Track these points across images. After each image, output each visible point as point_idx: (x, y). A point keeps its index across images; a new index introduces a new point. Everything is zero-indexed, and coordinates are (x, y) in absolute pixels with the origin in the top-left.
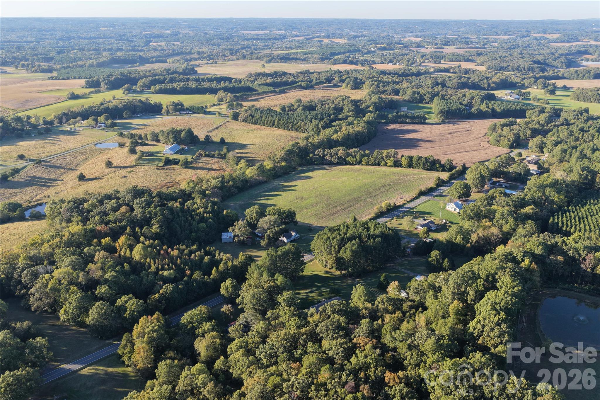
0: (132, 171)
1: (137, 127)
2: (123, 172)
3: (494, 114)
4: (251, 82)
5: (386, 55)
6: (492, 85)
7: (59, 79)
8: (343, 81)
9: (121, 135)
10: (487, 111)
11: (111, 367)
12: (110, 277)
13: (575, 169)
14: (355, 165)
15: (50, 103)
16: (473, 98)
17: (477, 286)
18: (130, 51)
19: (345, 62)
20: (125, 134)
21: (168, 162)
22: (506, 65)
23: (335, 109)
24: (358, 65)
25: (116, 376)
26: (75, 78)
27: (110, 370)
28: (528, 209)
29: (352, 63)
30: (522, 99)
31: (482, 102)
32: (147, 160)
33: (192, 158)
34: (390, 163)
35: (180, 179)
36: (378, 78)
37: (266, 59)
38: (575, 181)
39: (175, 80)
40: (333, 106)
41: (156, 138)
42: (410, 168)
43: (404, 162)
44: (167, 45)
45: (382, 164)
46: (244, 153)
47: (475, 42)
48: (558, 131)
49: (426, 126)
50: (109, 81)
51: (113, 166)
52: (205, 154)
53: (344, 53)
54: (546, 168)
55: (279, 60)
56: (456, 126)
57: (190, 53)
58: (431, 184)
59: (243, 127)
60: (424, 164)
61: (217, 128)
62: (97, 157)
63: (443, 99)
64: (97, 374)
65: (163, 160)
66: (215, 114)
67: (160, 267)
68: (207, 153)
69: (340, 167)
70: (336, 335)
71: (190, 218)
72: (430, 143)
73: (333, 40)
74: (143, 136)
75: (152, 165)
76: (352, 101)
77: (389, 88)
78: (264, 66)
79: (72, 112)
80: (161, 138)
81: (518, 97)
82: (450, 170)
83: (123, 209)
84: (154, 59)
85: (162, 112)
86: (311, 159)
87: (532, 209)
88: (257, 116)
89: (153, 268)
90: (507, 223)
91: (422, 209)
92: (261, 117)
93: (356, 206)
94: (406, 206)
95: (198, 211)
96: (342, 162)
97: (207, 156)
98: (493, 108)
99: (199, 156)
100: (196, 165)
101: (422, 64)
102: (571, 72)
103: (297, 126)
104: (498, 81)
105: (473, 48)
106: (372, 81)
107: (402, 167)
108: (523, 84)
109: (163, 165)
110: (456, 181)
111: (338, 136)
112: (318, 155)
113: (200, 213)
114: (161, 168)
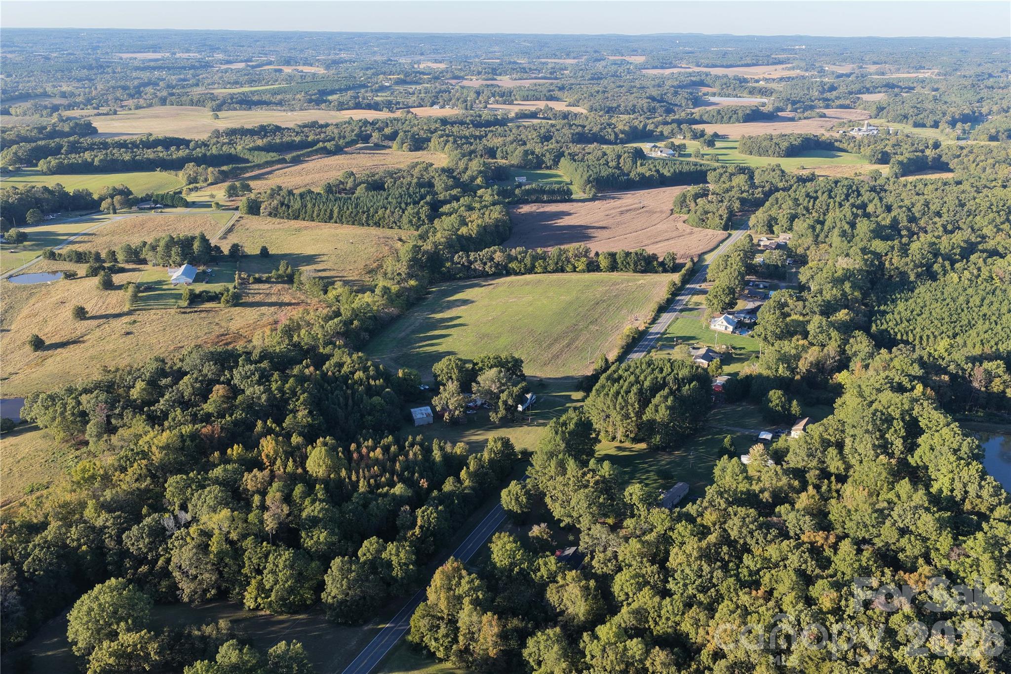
0: (135, 322)
1: (72, 238)
2: (120, 325)
3: (662, 182)
4: (228, 145)
5: (413, 93)
6: (621, 136)
8: (393, 137)
9: (52, 256)
10: (652, 175)
12: (319, 512)
13: (851, 252)
14: (523, 274)
17: (896, 431)
19: (358, 106)
20: (60, 255)
21: (196, 299)
22: (615, 105)
23: (420, 185)
28: (842, 315)
29: (369, 107)
30: (679, 156)
32: (148, 298)
33: (235, 288)
34: (581, 266)
35: (238, 326)
36: (444, 130)
37: (210, 104)
39: (80, 148)
40: (415, 181)
41: (136, 257)
42: (613, 271)
43: (604, 263)
45: (568, 269)
48: (777, 199)
49: (575, 204)
51: (89, 315)
52: (255, 278)
53: (342, 90)
54: (801, 256)
55: (237, 106)
56: (618, 203)
57: (44, 95)
58: (664, 293)
60: (635, 264)
61: (230, 230)
62: (32, 301)
63: (575, 161)
65: (184, 296)
66: (210, 206)
67: (372, 481)
68: (257, 276)
69: (500, 280)
71: (349, 392)
72: (604, 231)
73: (300, 68)
74: (103, 256)
75: (166, 307)
76: (443, 170)
78: (217, 117)
81: (671, 152)
82: (676, 268)
83: (219, 390)
85: (102, 209)
86: (449, 272)
87: (847, 314)
88: (297, 205)
89: (362, 487)
90: (830, 339)
91: (677, 332)
92: (304, 206)
94: (651, 330)
95: (355, 377)
96: (503, 271)
97: (258, 281)
98: (658, 171)
99: (244, 283)
100: (251, 299)
101: (489, 106)
102: (712, 113)
103: (377, 217)
104: (627, 128)
105: (539, 78)
106: (441, 136)
107: (601, 271)
108: (662, 132)
109: (189, 304)
110: (692, 286)
111: (470, 230)
112: (459, 263)
113: (361, 380)
114: (188, 310)
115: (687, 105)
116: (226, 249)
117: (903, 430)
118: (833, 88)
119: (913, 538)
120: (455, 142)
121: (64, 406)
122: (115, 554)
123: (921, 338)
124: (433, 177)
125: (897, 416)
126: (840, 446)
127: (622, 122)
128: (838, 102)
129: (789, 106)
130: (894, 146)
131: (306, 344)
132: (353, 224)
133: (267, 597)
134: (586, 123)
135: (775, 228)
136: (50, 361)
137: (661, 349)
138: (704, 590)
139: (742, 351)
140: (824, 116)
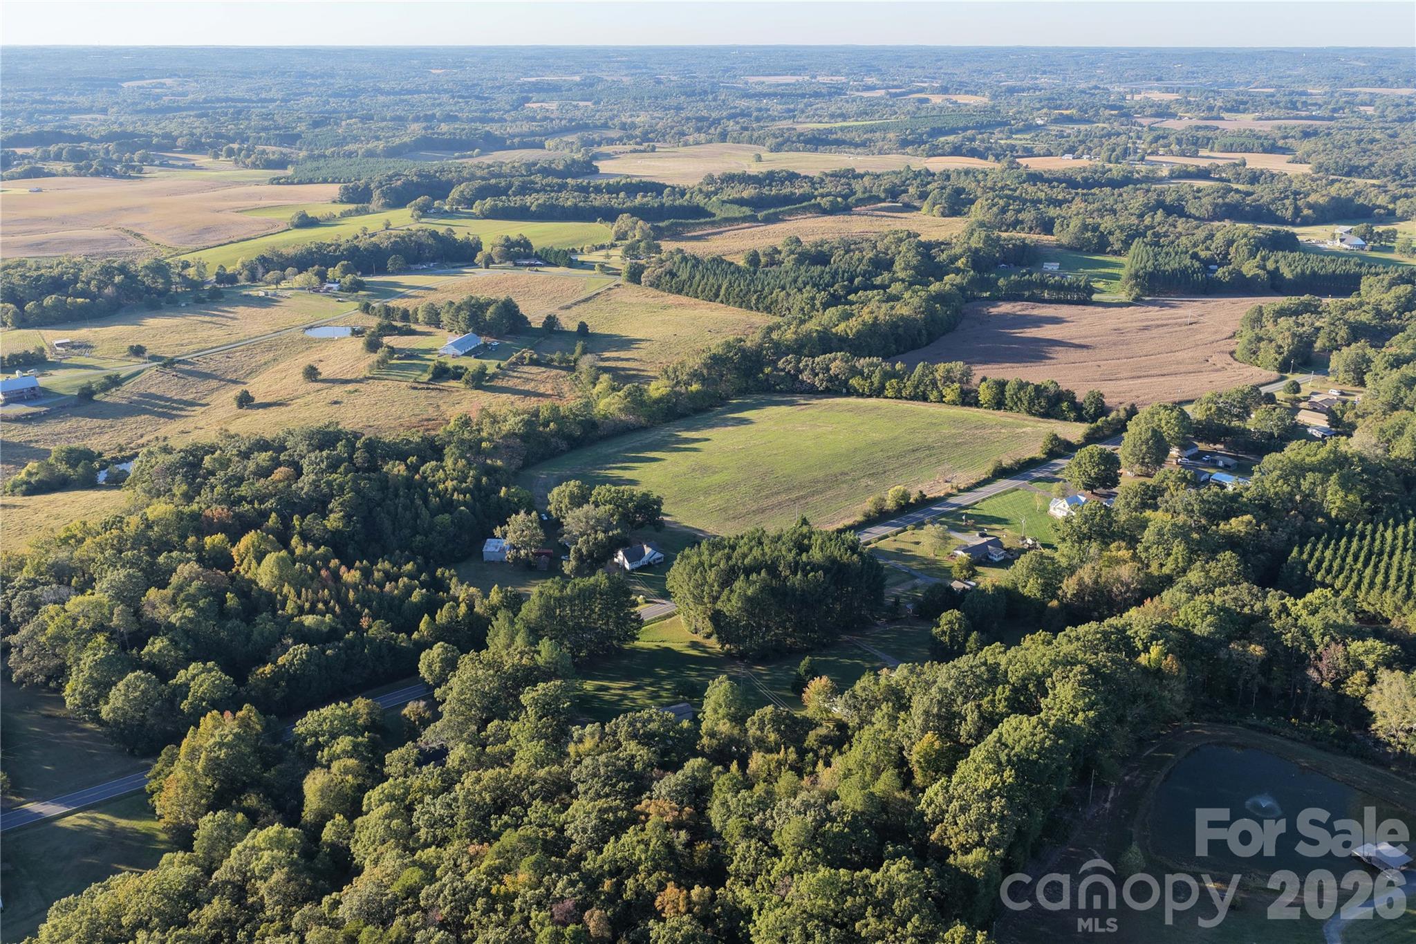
0: (356, 391)
1: (409, 292)
2: (338, 391)
3: (1275, 284)
4: (708, 195)
5: (1069, 136)
6: (1306, 212)
7: (292, 183)
8: (923, 196)
9: (366, 309)
10: (1258, 276)
11: (127, 817)
12: (180, 619)
14: (870, 396)
15: (252, 235)
16: (1230, 243)
18: (473, 120)
19: (956, 151)
20: (374, 308)
21: (442, 373)
22: (1366, 163)
23: (875, 261)
24: (986, 159)
25: (127, 837)
26: (325, 181)
27: (123, 823)
28: (1238, 525)
29: (973, 153)
30: (1373, 249)
31: (1252, 255)
32: (398, 367)
33: (499, 367)
34: (950, 393)
36: (1014, 190)
37: (770, 142)
38: (1404, 460)
39: (530, 189)
40: (872, 255)
41: (434, 318)
42: (999, 409)
43: (984, 394)
44: (561, 108)
45: (932, 397)
46: (623, 360)
47: (1315, 104)
49: (1090, 309)
50: (390, 189)
51: (319, 377)
52: (532, 359)
53: (965, 129)
54: (1349, 425)
55: (801, 146)
56: (1167, 312)
57: (605, 126)
58: (1036, 451)
59: (649, 300)
60: (1033, 402)
61: (586, 300)
63: (1154, 244)
64: (90, 829)
65: (431, 369)
66: (593, 268)
67: (307, 605)
68: (537, 356)
69: (830, 400)
70: (607, 789)
71: (419, 502)
73: (954, 98)
74: (410, 313)
75: (405, 379)
76: (920, 244)
77: (1028, 216)
78: (759, 159)
79: (281, 256)
80: (445, 318)
81: (1360, 242)
82: (1093, 418)
83: (280, 473)
84: (516, 140)
85: (476, 261)
86: (767, 380)
87: (1248, 524)
88: (684, 275)
89: (290, 607)
90: (1169, 555)
91: (987, 509)
92: (692, 277)
93: (829, 494)
94: (952, 500)
95: (441, 487)
96: (838, 388)
97: (534, 363)
99: (516, 363)
100: (502, 383)
101: (1147, 158)
103: (768, 300)
105: (1302, 118)
107: (980, 406)
109: (429, 379)
111: (849, 327)
112: (783, 370)
113: (446, 491)
114: (422, 386)
116: (537, 322)
117: (1004, 703)
124: (900, 253)
132: (741, 307)
135: (1366, 377)
136: (241, 419)
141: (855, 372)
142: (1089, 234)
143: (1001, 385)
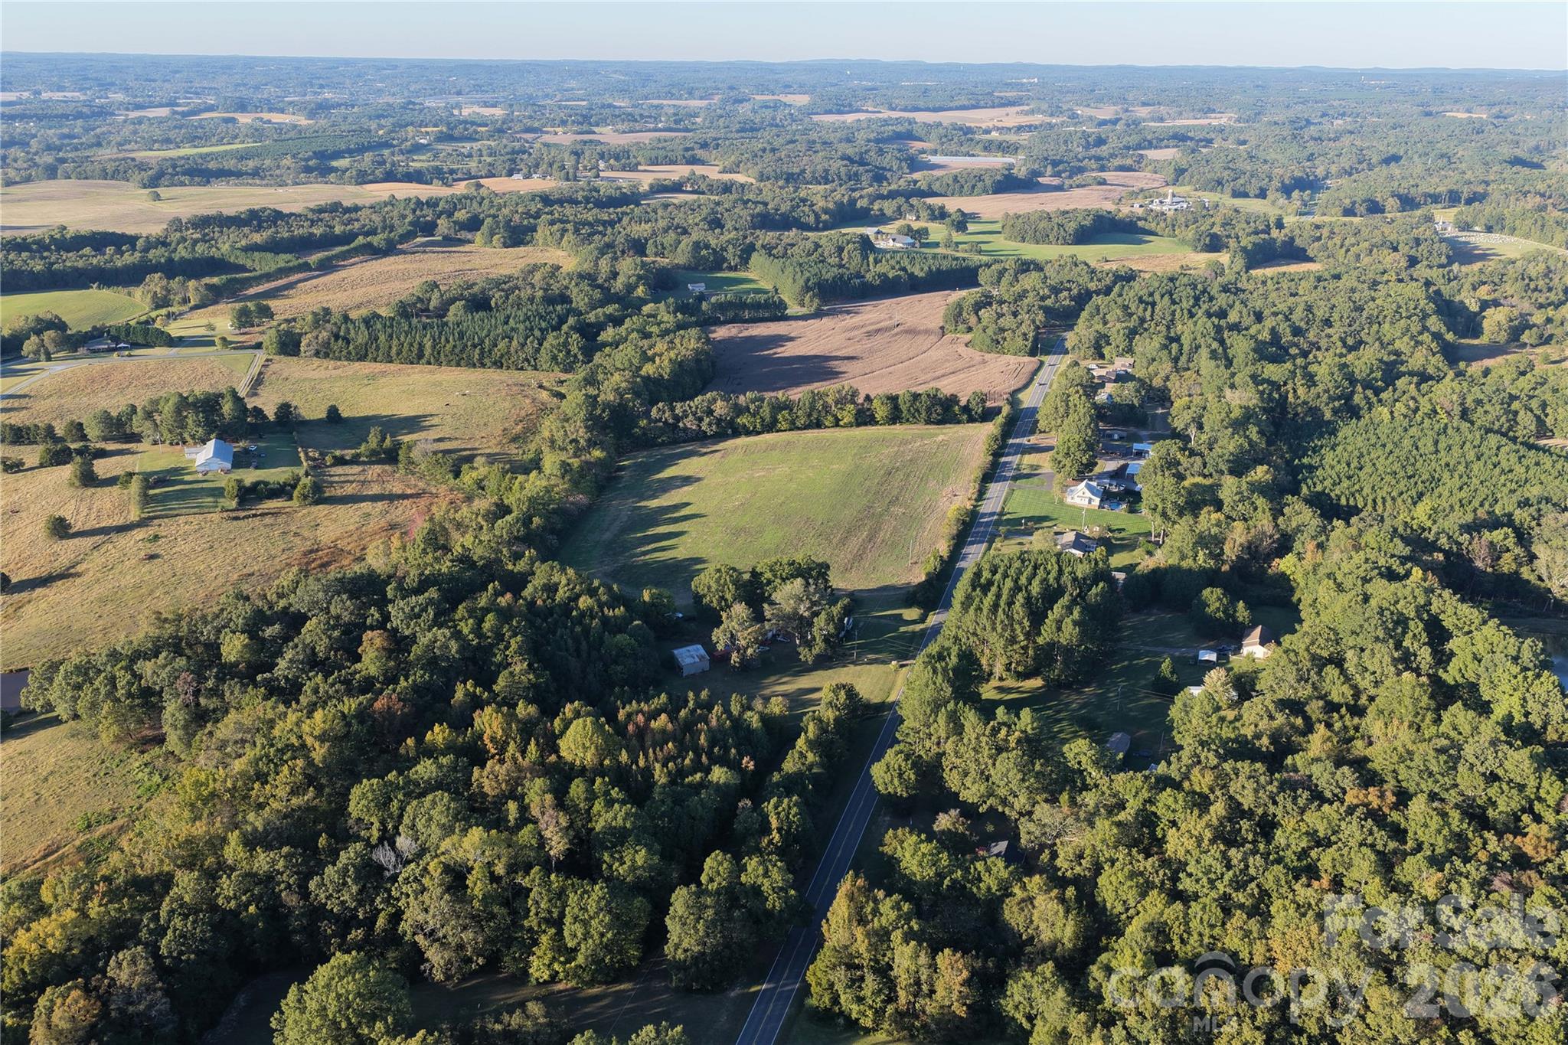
0: (156, 537)
2: (129, 543)
3: (914, 286)
6: (824, 217)
10: (898, 276)
12: (624, 820)
13: (1237, 381)
14: (759, 433)
17: (1416, 636)
22: (796, 170)
23: (551, 300)
28: (1262, 473)
29: (411, 178)
30: (921, 246)
32: (166, 498)
33: (307, 474)
34: (847, 417)
35: (333, 536)
36: (552, 213)
37: (137, 176)
40: (540, 293)
41: (122, 431)
42: (894, 423)
43: (881, 411)
45: (827, 423)
48: (1098, 308)
52: (335, 457)
54: (1161, 390)
55: (186, 179)
58: (977, 454)
60: (928, 410)
61: (258, 381)
63: (775, 257)
65: (227, 492)
66: (212, 343)
67: (672, 765)
68: (338, 453)
72: (854, 362)
73: (266, 116)
74: (61, 431)
75: (201, 510)
76: (580, 276)
78: (157, 197)
81: (909, 240)
82: (988, 415)
83: (373, 640)
85: (25, 353)
86: (644, 434)
87: (1267, 472)
88: (361, 337)
89: (660, 776)
90: (1256, 509)
91: (1020, 510)
94: (983, 510)
95: (580, 605)
96: (729, 430)
97: (340, 461)
98: (904, 269)
99: (317, 467)
100: (339, 492)
101: (602, 174)
102: (945, 180)
103: (496, 353)
104: (831, 206)
105: (660, 130)
106: (552, 223)
107: (877, 423)
108: (881, 210)
109: (240, 503)
110: (1017, 441)
111: (660, 367)
112: (660, 420)
113: (591, 609)
114: (242, 514)
115: (900, 168)
116: (270, 412)
117: (1425, 635)
118: (1100, 142)
119: (1505, 787)
120: (577, 231)
121: (112, 681)
122: (302, 915)
123: (1374, 501)
124: (567, 288)
125: (1413, 614)
126: (1338, 662)
127: (820, 197)
128: (1117, 162)
129: (1049, 168)
130: (1224, 225)
131: (481, 558)
132: (458, 365)
133: (568, 961)
134: (768, 199)
135: (1106, 351)
136: (29, 609)
137: (1006, 538)
138: (1240, 885)
139: (1123, 535)
140: (1103, 182)
141: (739, 410)
142: (704, 252)
143: (893, 399)
